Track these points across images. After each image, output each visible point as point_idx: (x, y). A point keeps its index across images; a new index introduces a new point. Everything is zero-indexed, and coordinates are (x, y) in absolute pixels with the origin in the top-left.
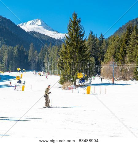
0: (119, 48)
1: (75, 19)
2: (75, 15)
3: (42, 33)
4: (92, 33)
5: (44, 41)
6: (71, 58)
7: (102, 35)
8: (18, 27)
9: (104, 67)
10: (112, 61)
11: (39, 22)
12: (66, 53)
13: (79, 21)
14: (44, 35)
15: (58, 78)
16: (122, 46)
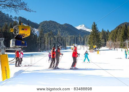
0: (114, 35)
1: (94, 24)
2: (94, 23)
3: (85, 30)
4: (103, 29)
5: (87, 33)
6: (93, 40)
7: (108, 30)
8: (75, 28)
9: (108, 43)
10: (111, 40)
11: (84, 26)
12: (91, 38)
13: (96, 25)
14: (85, 31)
15: (89, 48)
16: (115, 34)
